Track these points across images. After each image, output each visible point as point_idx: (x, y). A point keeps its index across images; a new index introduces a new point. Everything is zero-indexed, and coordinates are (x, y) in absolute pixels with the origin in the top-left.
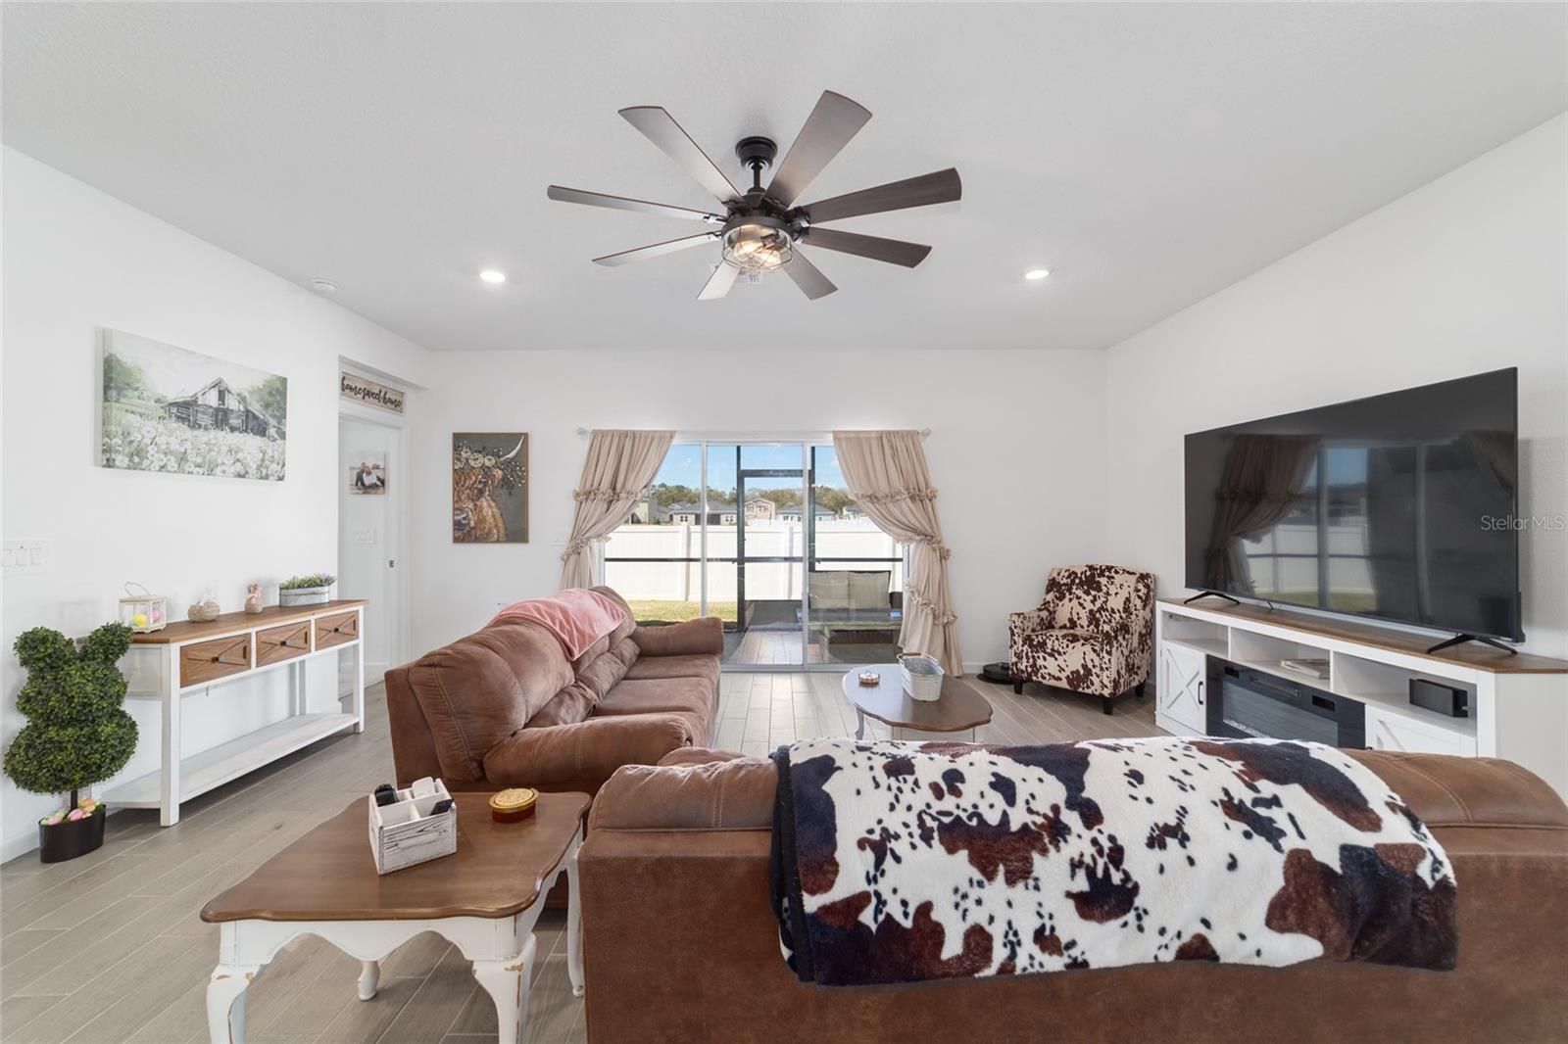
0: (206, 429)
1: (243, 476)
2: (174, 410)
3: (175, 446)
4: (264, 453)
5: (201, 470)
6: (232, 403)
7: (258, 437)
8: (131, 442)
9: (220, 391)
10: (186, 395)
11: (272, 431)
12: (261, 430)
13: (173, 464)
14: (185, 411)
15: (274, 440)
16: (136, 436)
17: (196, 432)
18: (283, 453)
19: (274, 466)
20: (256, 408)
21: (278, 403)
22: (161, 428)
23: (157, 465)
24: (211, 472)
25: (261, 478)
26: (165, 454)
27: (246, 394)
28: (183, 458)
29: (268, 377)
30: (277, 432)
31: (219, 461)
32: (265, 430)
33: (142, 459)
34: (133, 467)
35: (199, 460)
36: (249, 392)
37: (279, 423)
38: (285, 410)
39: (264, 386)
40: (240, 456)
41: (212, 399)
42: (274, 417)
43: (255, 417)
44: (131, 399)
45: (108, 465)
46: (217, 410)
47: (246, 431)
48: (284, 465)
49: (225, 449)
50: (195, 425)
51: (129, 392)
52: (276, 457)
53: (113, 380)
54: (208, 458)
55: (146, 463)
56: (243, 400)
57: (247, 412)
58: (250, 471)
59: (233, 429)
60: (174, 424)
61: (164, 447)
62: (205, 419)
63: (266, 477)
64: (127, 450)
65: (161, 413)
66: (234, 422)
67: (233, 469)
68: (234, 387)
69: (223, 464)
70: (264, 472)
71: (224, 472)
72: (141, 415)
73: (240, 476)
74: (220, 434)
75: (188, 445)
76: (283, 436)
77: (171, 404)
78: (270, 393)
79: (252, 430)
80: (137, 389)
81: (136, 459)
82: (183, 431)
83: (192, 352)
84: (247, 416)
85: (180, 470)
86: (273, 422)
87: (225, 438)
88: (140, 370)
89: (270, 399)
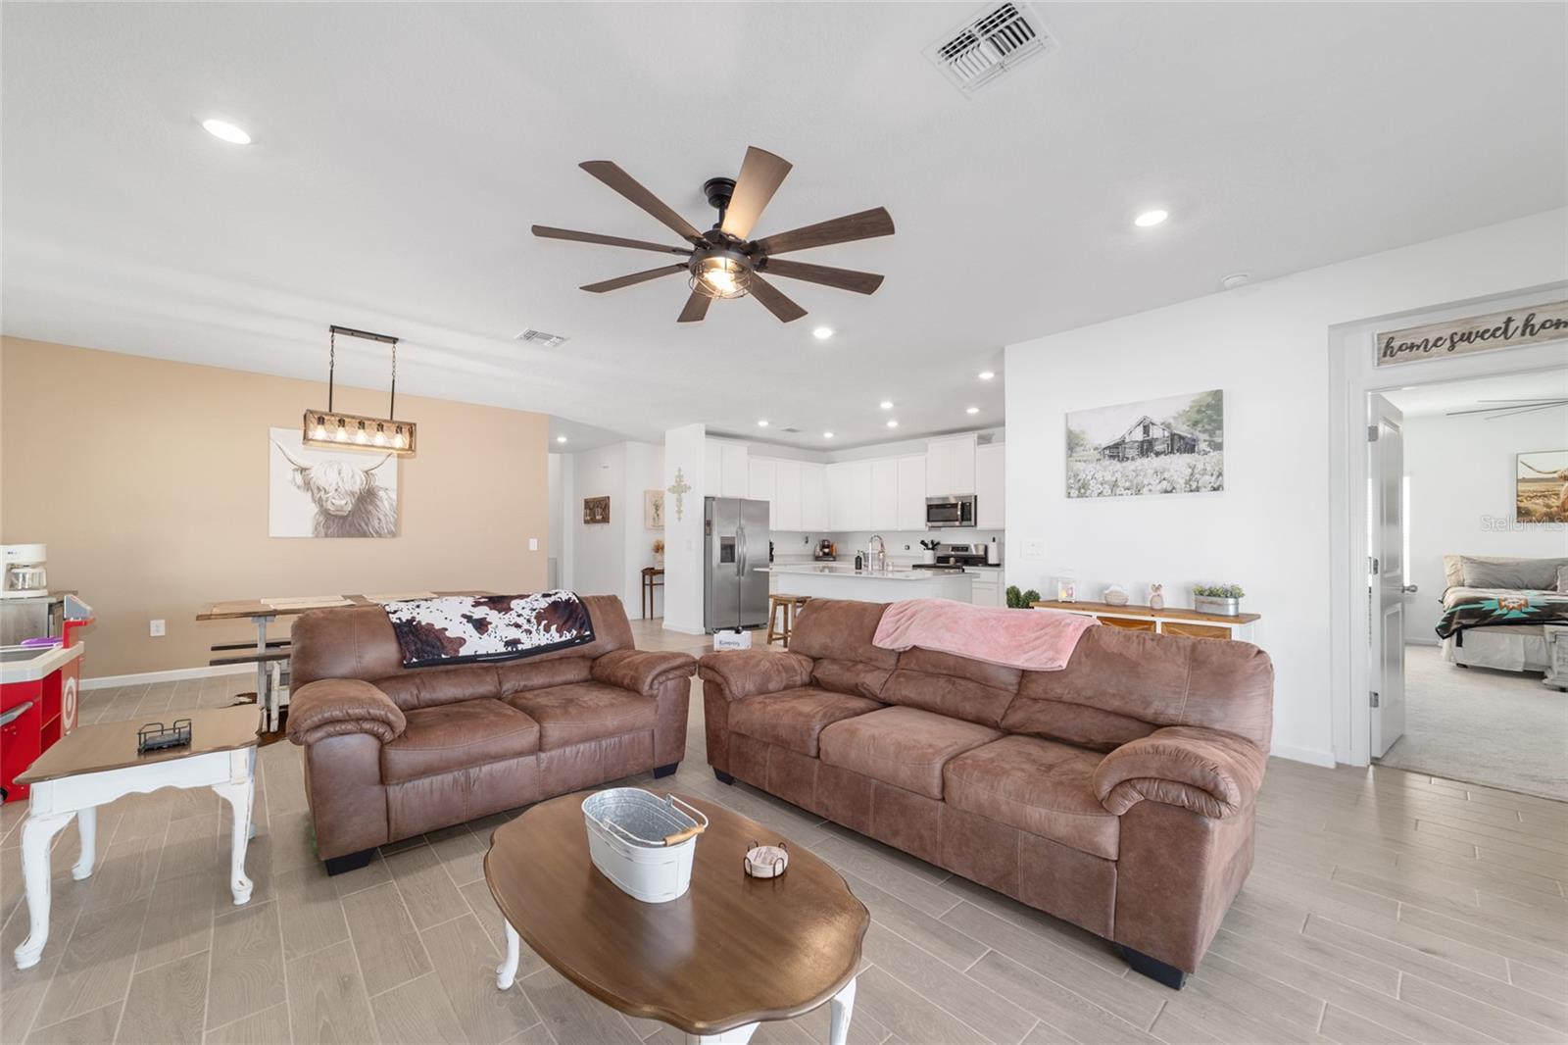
0: (1133, 459)
1: (1171, 492)
2: (1107, 452)
3: (1109, 477)
4: (1193, 468)
5: (1129, 492)
6: (1156, 433)
7: (1185, 455)
8: (1079, 480)
9: (1144, 427)
10: (1116, 439)
11: (1203, 446)
12: (1190, 447)
13: (1107, 490)
14: (1116, 451)
15: (1206, 453)
16: (1082, 476)
17: (1125, 464)
18: (1220, 462)
19: (1207, 478)
20: (1182, 429)
21: (1210, 417)
22: (1098, 467)
23: (1096, 492)
24: (1138, 492)
25: (1191, 491)
26: (1102, 484)
27: (1172, 421)
28: (1115, 485)
29: (1196, 397)
30: (1209, 445)
31: (1146, 482)
32: (1194, 446)
33: (1086, 490)
34: (1081, 496)
35: (1128, 484)
36: (1175, 418)
37: (1210, 436)
38: (1221, 421)
39: (1191, 407)
40: (1166, 475)
41: (1139, 435)
42: (1205, 431)
43: (1181, 438)
44: (1079, 452)
45: (1069, 497)
46: (1142, 442)
47: (1172, 452)
48: (1220, 475)
49: (1150, 472)
50: (1125, 459)
51: (1078, 449)
52: (1209, 468)
53: (1073, 443)
54: (1135, 481)
55: (1089, 492)
56: (1167, 426)
57: (1173, 435)
58: (1178, 487)
59: (1157, 454)
60: (1107, 462)
61: (1100, 479)
62: (1131, 453)
63: (1198, 489)
64: (1077, 485)
65: (1098, 456)
66: (1158, 447)
67: (1159, 487)
68: (1157, 420)
69: (1150, 484)
70: (1194, 486)
71: (1150, 490)
72: (1085, 461)
73: (1166, 492)
74: (1145, 460)
75: (1118, 475)
76: (1218, 447)
77: (1105, 449)
78: (1199, 412)
79: (1178, 451)
80: (1082, 445)
81: (1082, 491)
82: (1115, 465)
83: (1120, 406)
84: (1172, 440)
85: (1113, 493)
86: (1203, 437)
87: (1151, 463)
88: (1083, 433)
89: (1199, 417)
